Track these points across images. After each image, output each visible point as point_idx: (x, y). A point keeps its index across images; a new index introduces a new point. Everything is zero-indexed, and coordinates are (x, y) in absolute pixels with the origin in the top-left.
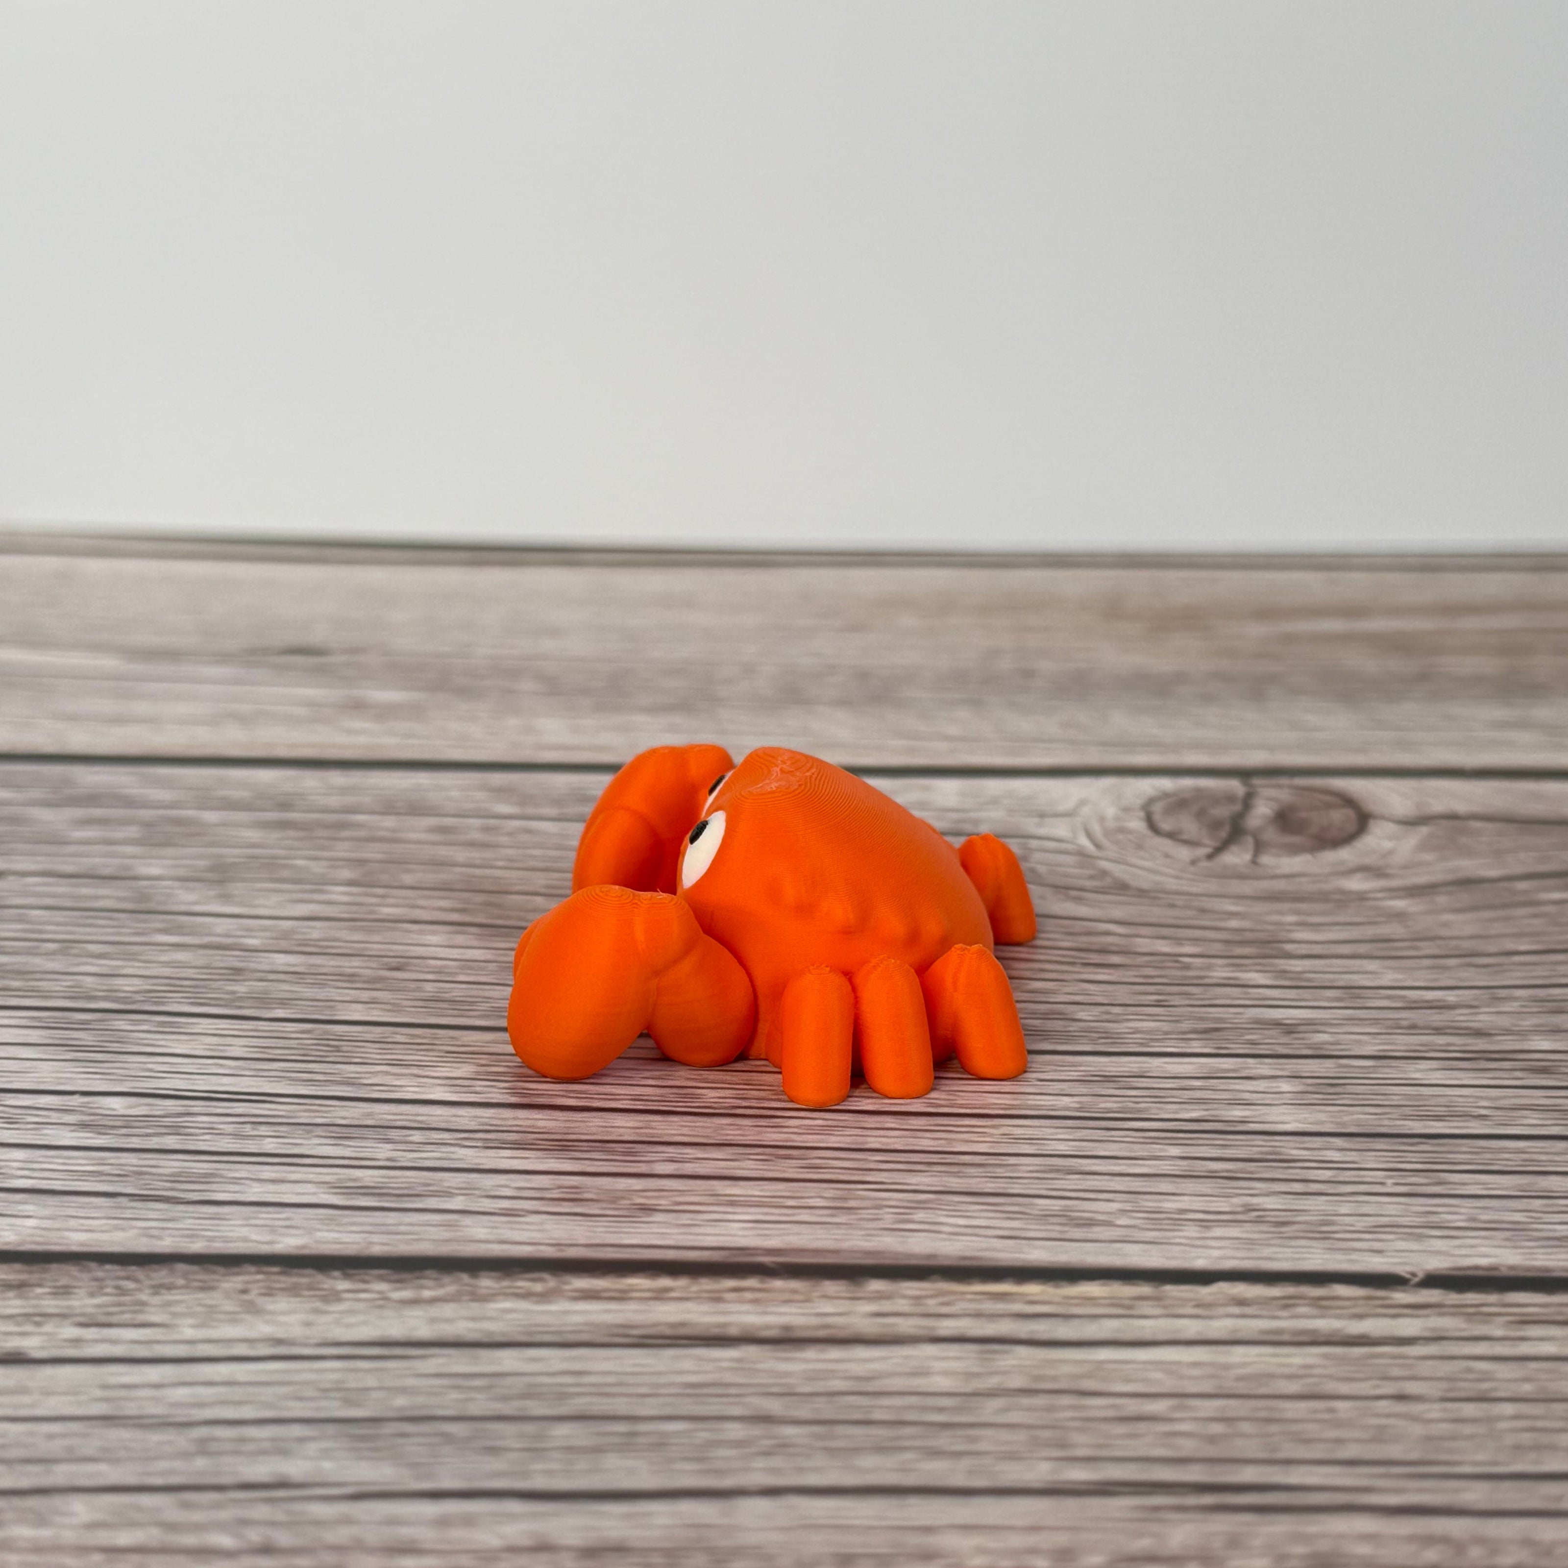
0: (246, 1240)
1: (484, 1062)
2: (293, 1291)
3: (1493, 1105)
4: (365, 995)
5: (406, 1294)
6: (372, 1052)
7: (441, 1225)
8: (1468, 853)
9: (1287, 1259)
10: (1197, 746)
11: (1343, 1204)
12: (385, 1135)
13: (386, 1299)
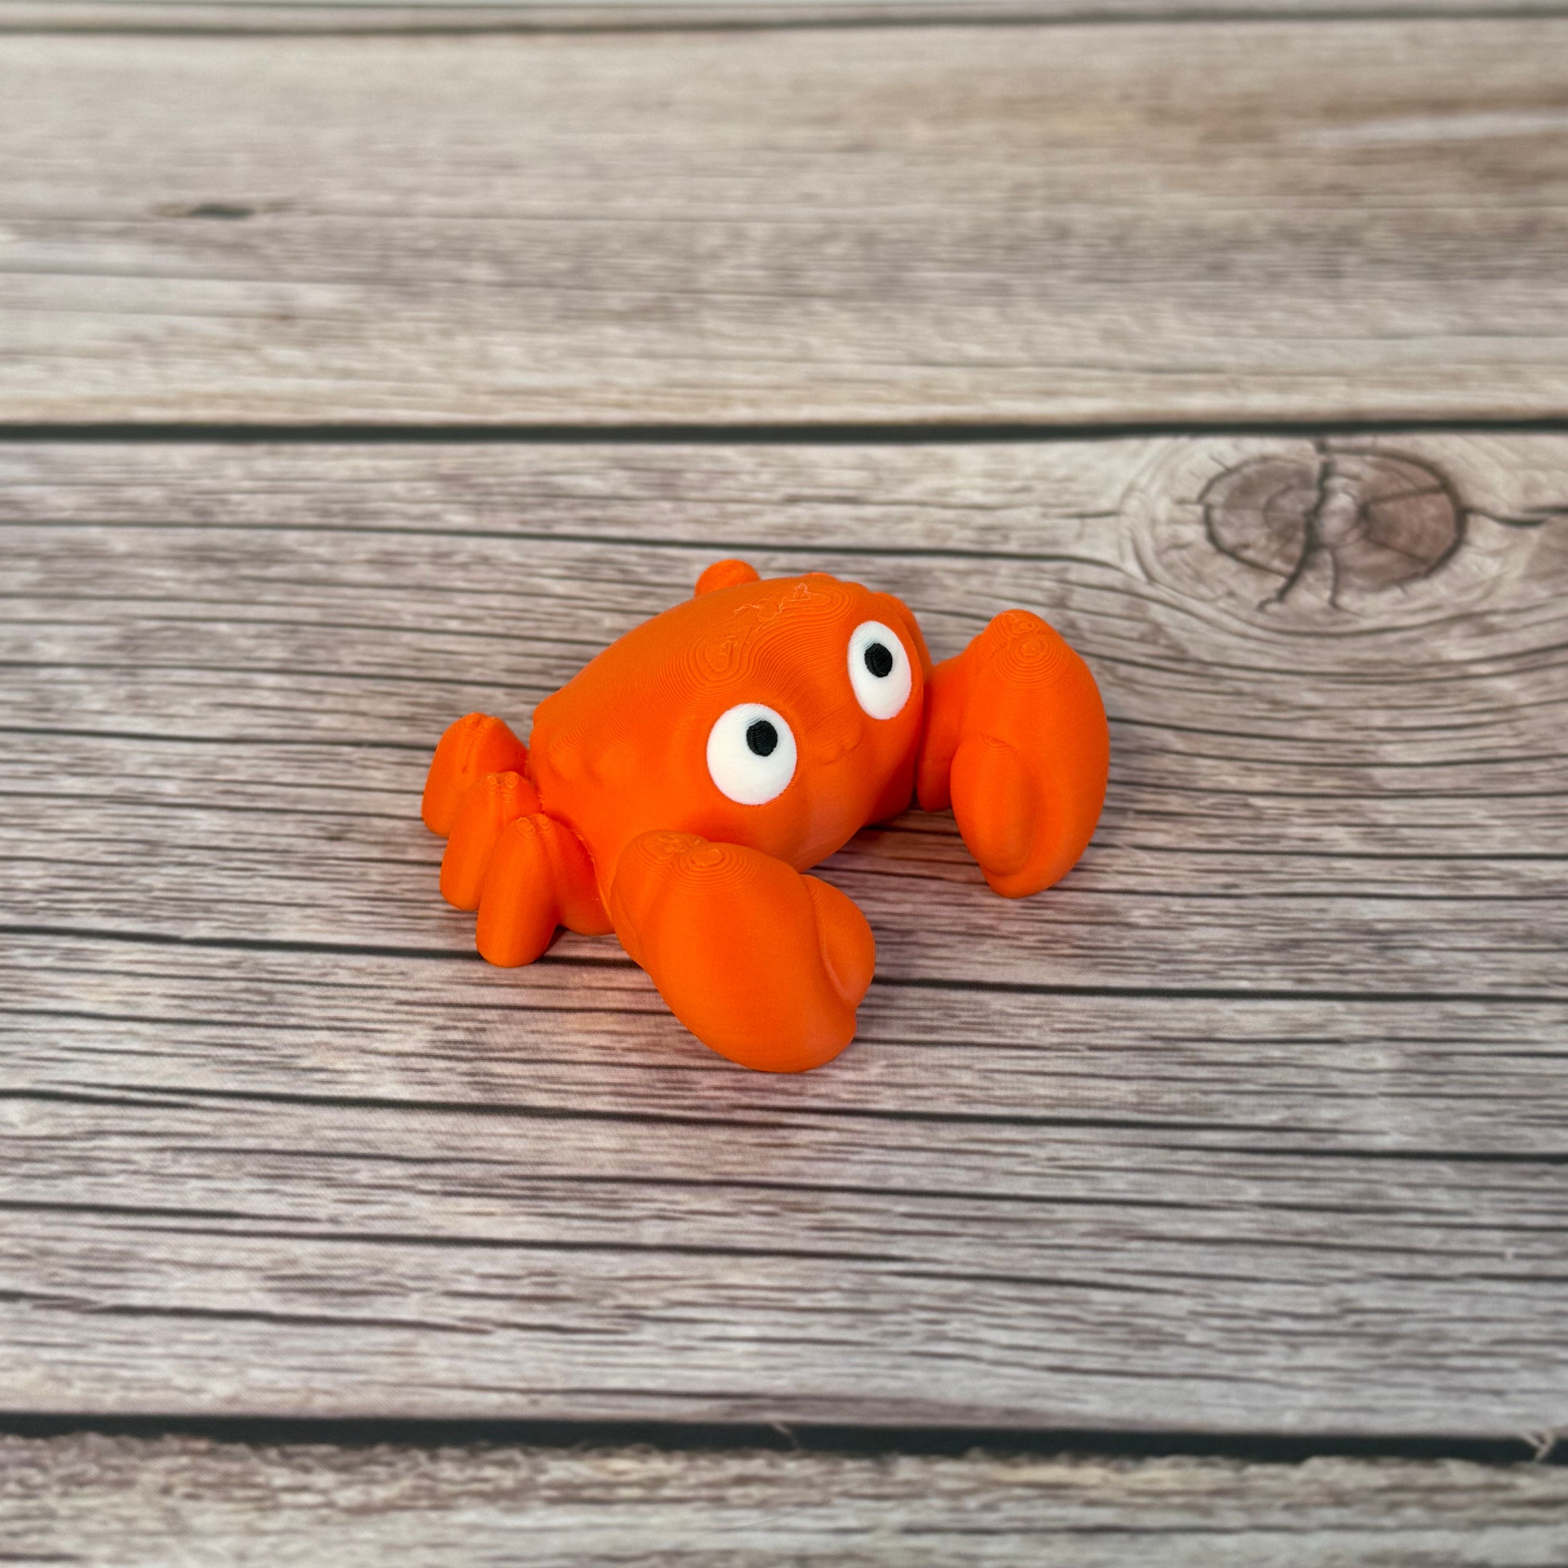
5: (354, 1495)
7: (394, 1354)
11: (1458, 1297)
12: (328, 1171)
13: (330, 1505)
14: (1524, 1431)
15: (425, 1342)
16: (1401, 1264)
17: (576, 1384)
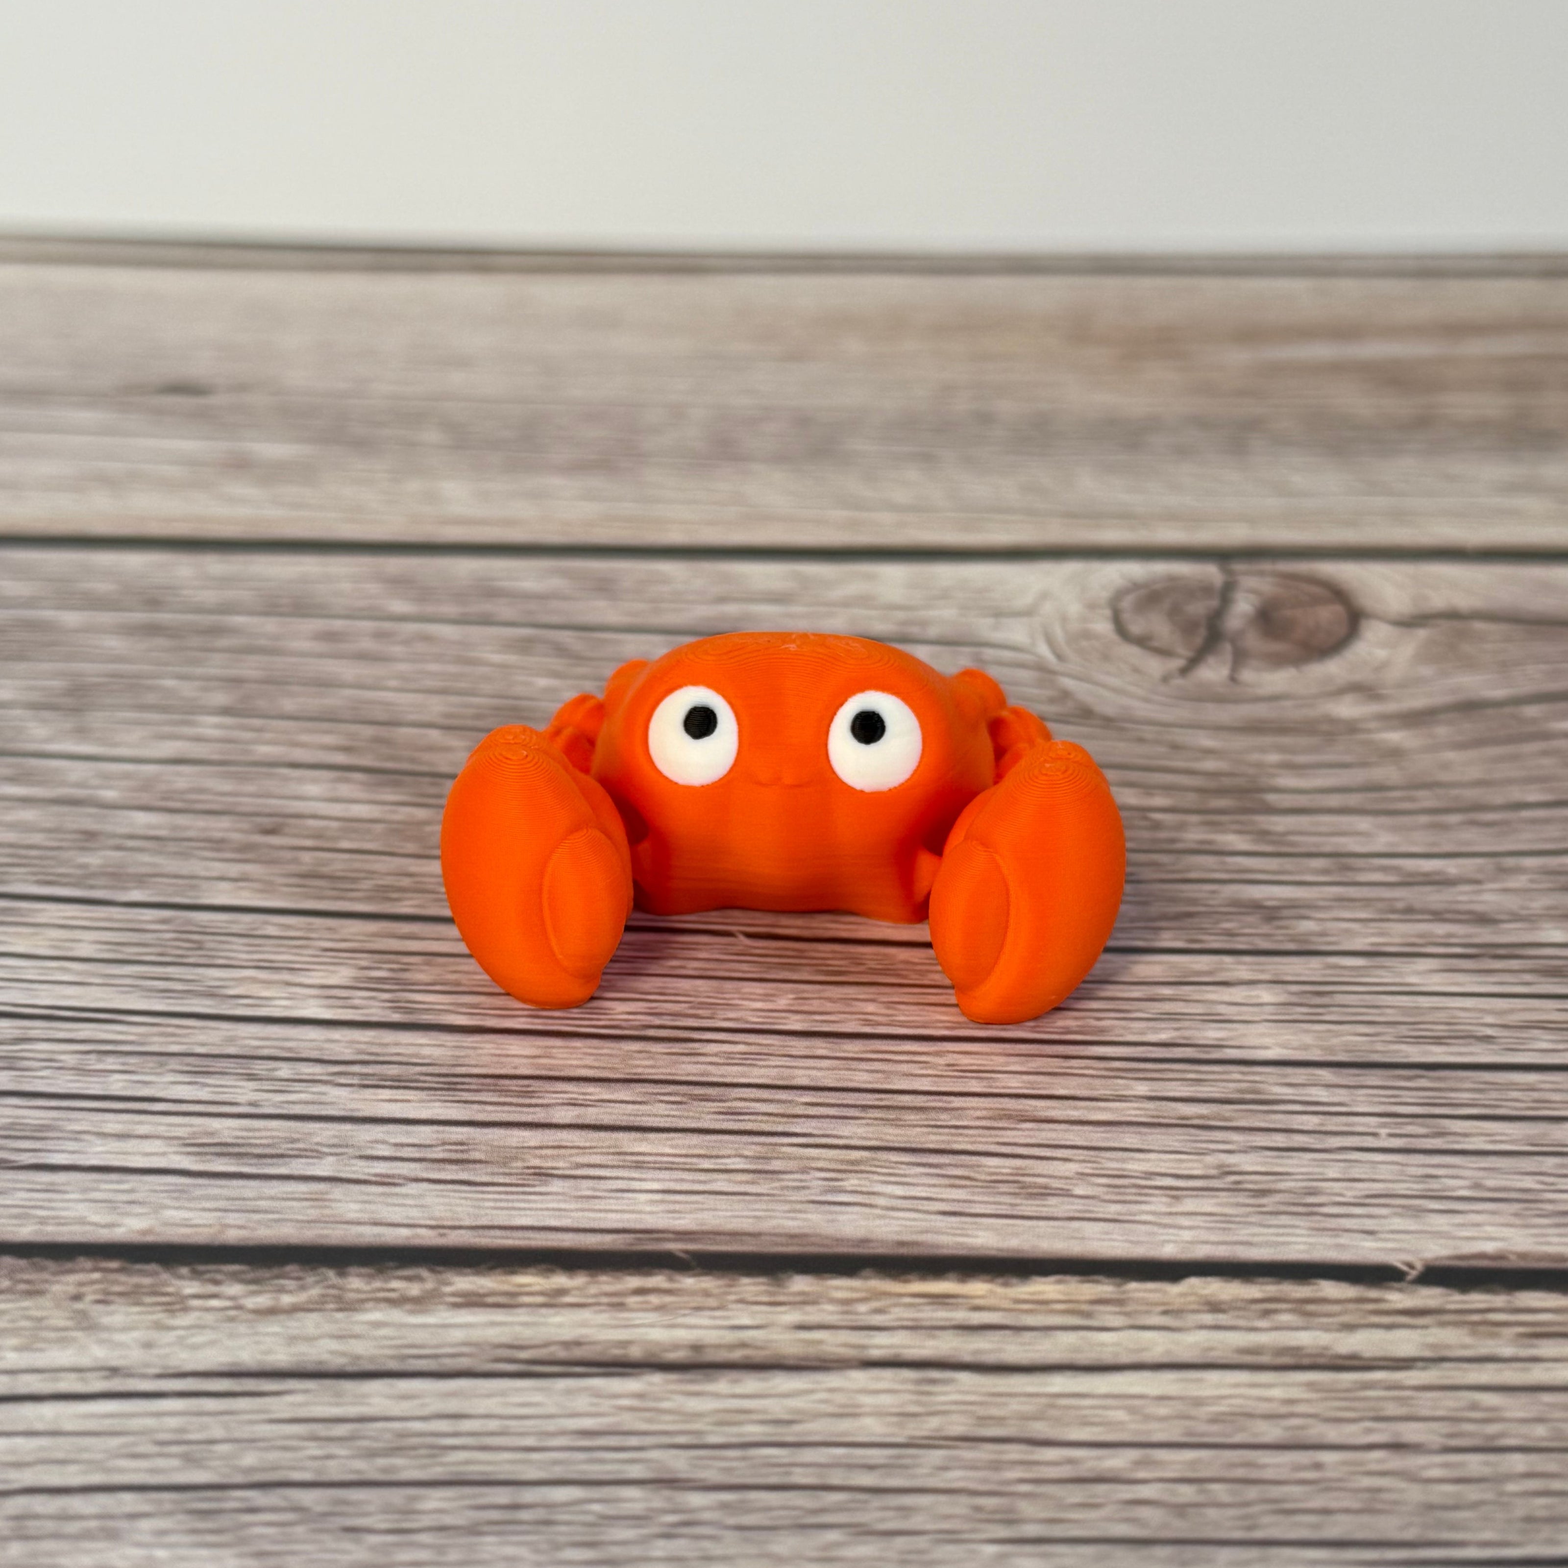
0: (82, 1221)
1: (364, 963)
2: (133, 1296)
3: (1499, 1022)
4: (234, 869)
5: (263, 1301)
6: (238, 950)
7: (306, 1199)
8: (1470, 664)
9: (1268, 1244)
10: (1171, 517)
11: (1331, 1164)
12: (249, 1068)
13: (239, 1308)
14: (1396, 1260)
15: (337, 1191)
16: (1280, 1140)
17: (484, 1222)
